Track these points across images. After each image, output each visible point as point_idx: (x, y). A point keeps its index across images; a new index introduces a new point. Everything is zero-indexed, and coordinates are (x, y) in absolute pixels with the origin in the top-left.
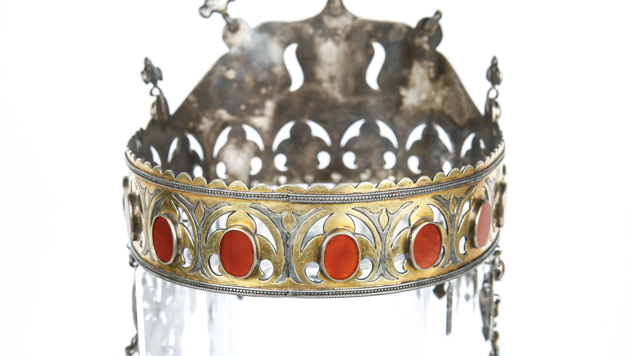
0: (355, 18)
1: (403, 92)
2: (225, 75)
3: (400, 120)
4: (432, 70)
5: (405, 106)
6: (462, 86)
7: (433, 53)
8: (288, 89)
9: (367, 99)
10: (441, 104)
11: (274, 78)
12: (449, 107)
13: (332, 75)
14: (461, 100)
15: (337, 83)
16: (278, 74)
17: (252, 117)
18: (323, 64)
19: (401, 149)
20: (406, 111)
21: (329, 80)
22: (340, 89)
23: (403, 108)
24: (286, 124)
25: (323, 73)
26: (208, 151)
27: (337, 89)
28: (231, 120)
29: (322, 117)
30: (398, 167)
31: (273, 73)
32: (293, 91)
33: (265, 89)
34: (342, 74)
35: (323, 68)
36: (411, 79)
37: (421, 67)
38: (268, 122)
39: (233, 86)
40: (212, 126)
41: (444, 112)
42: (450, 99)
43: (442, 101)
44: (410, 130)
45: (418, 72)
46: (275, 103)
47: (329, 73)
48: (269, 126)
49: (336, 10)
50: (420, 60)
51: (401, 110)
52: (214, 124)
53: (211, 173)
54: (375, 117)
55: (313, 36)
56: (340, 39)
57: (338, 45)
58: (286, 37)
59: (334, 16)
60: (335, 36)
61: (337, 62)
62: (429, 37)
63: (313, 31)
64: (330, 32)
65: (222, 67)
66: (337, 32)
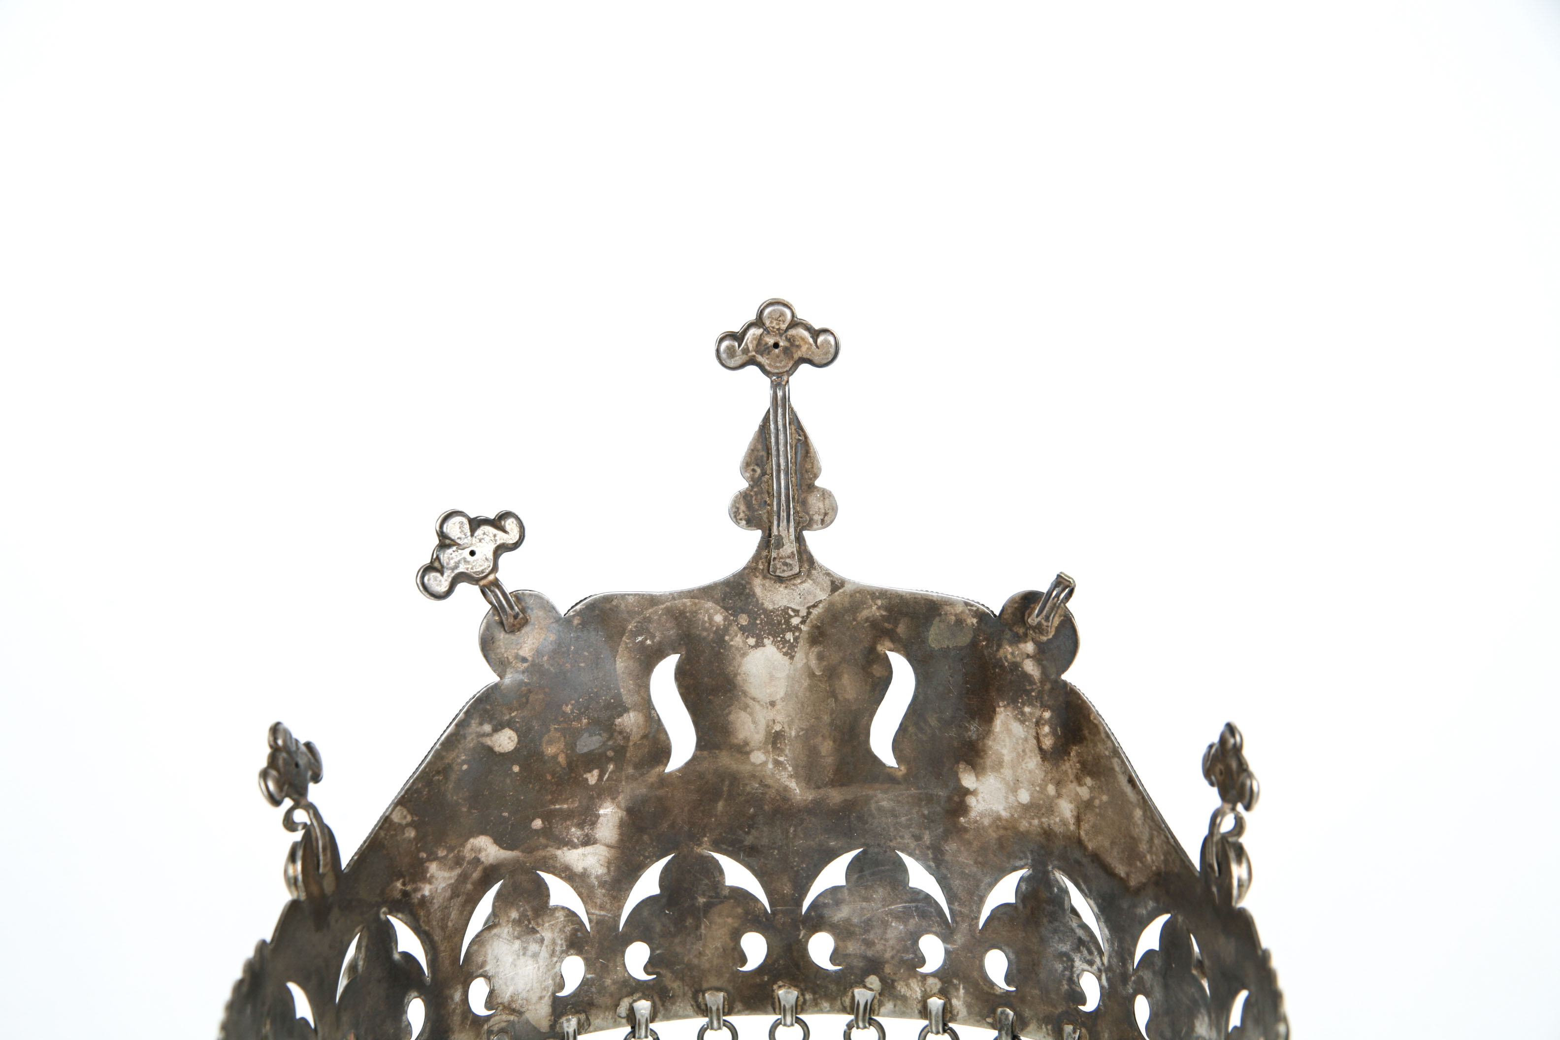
0: (836, 585)
1: (968, 780)
2: (488, 742)
3: (959, 851)
4: (1047, 729)
5: (973, 814)
6: (1132, 781)
7: (1048, 686)
8: (657, 770)
9: (871, 792)
10: (1072, 821)
11: (622, 743)
12: (1096, 830)
13: (773, 731)
14: (1130, 817)
15: (787, 752)
16: (631, 730)
17: (559, 848)
18: (751, 702)
19: (964, 926)
20: (977, 830)
21: (766, 743)
22: (796, 767)
23: (967, 819)
24: (653, 862)
25: (752, 726)
26: (444, 951)
27: (788, 766)
28: (505, 859)
29: (749, 840)
30: (956, 976)
31: (618, 728)
32: (670, 774)
33: (596, 772)
34: (802, 729)
35: (751, 714)
36: (990, 747)
37: (1016, 718)
38: (605, 856)
39: (511, 769)
40: (453, 881)
41: (1080, 842)
42: (1097, 810)
43: (1075, 813)
44: (987, 880)
45: (1009, 731)
46: (623, 805)
47: (768, 726)
48: (608, 868)
49: (786, 564)
50: (1013, 702)
51: (962, 825)
52: (460, 875)
53: (453, 1006)
54: (891, 841)
55: (726, 630)
56: (796, 639)
57: (790, 655)
58: (652, 637)
59: (780, 580)
60: (784, 632)
61: (787, 697)
62: (1037, 643)
63: (725, 619)
64: (770, 623)
65: (481, 724)
66: (788, 622)
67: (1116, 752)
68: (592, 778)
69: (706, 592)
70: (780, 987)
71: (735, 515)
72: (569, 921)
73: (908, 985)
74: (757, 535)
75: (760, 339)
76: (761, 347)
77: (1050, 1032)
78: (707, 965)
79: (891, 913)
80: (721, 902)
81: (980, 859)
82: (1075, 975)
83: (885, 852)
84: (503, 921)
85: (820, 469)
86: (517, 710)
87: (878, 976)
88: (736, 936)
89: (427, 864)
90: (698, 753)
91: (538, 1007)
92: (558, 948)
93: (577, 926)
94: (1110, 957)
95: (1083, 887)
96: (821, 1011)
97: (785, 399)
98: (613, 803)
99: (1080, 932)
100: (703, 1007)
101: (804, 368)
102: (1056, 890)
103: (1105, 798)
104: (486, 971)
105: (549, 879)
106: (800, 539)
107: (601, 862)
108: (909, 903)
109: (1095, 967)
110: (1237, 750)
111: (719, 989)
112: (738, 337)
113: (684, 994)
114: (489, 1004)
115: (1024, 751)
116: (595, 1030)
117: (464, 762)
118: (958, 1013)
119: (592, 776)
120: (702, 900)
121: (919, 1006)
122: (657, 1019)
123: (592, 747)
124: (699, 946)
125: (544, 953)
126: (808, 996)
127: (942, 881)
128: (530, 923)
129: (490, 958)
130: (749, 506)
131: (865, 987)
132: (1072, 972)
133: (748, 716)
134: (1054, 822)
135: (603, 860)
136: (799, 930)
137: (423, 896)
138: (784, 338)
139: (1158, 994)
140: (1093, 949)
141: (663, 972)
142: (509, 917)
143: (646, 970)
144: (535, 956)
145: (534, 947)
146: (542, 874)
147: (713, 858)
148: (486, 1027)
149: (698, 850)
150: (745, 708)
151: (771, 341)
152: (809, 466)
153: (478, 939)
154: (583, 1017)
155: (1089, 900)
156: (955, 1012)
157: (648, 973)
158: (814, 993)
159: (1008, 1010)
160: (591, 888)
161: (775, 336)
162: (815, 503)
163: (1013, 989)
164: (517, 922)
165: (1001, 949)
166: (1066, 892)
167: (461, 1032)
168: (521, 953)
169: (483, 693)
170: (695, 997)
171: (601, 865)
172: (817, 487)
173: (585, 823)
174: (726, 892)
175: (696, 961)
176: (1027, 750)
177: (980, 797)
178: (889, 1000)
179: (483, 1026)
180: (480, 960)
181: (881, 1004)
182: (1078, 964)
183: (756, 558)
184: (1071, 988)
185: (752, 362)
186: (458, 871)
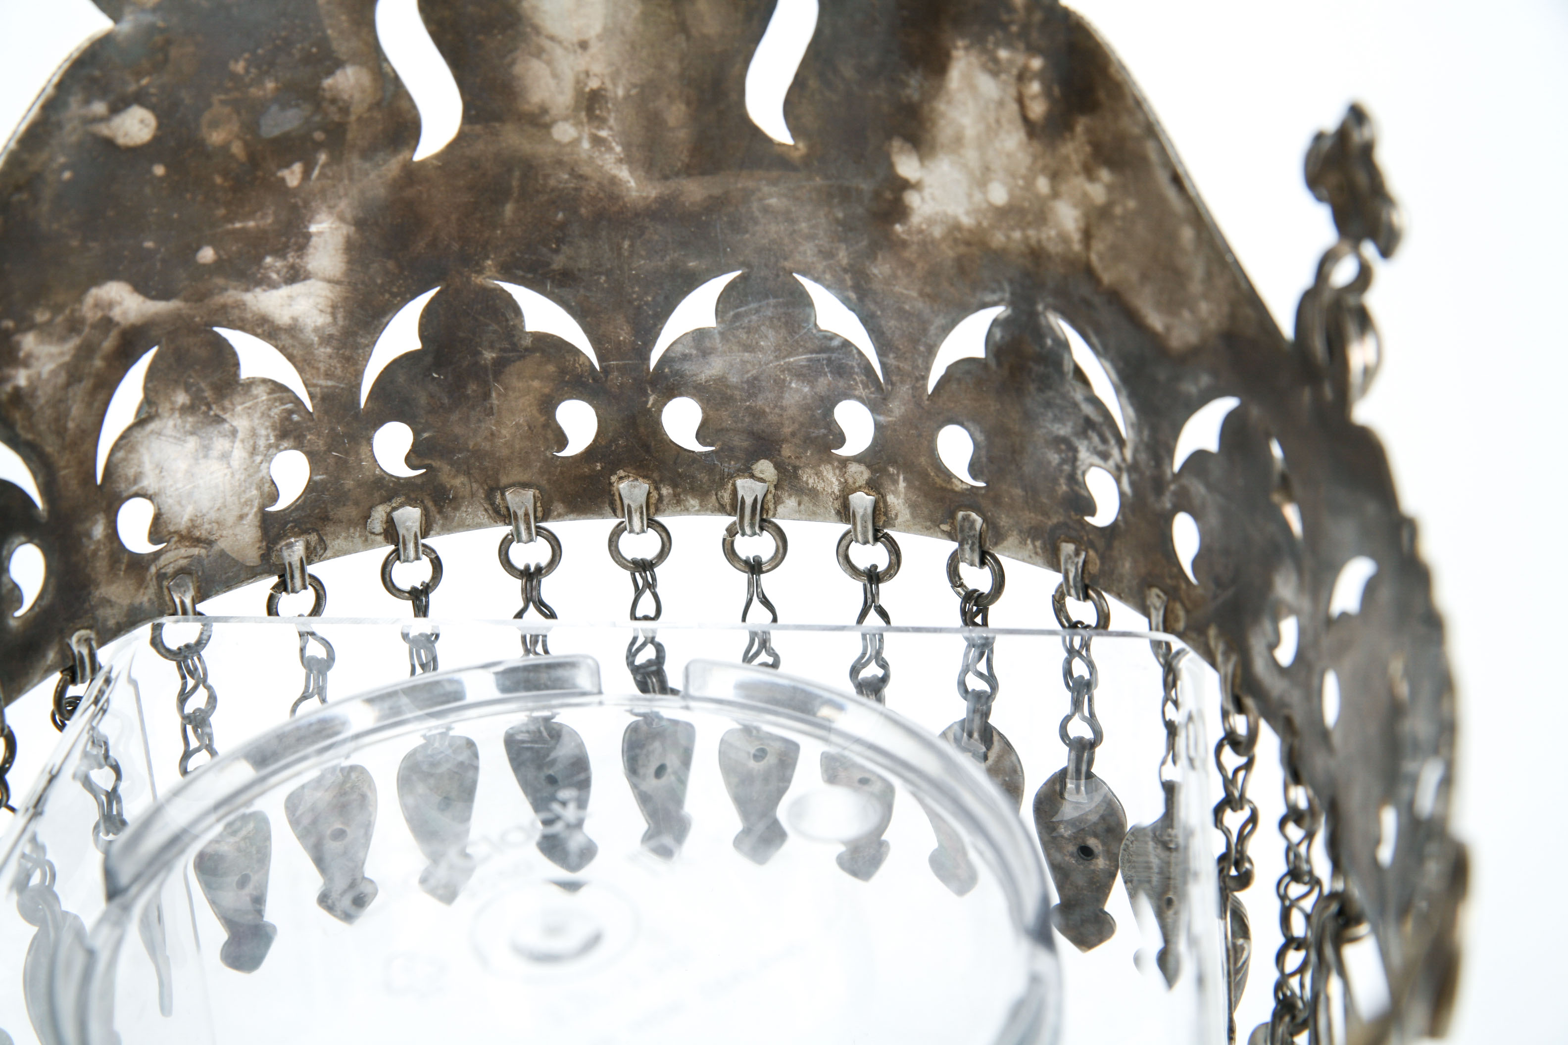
1: (907, 166)
2: (104, 130)
3: (895, 276)
4: (1035, 87)
5: (915, 220)
6: (1178, 180)
7: (1038, 16)
8: (401, 157)
9: (750, 184)
10: (1076, 237)
11: (337, 118)
12: (1116, 254)
13: (587, 89)
14: (1172, 238)
15: (612, 122)
16: (351, 97)
17: (247, 290)
18: (547, 44)
19: (904, 390)
20: (923, 244)
21: (576, 108)
22: (627, 147)
23: (906, 228)
24: (405, 301)
25: (552, 83)
26: (65, 467)
27: (614, 144)
28: (157, 314)
29: (558, 262)
30: (894, 462)
31: (328, 95)
32: (422, 163)
33: (297, 167)
34: (635, 86)
35: (549, 63)
36: (943, 115)
37: (984, 68)
38: (326, 297)
39: (149, 171)
40: (67, 358)
41: (1089, 272)
42: (1119, 223)
43: (1082, 224)
44: (940, 321)
45: (973, 88)
46: (349, 216)
47: (578, 82)
48: (334, 315)
50: (978, 42)
51: (898, 236)
52: (79, 349)
53: (93, 547)
54: (786, 259)
61: (607, 34)
65: (87, 102)
67: (1152, 130)
68: (293, 176)
70: (621, 478)
72: (275, 400)
73: (818, 474)
77: (1039, 550)
78: (505, 452)
79: (788, 369)
80: (521, 357)
81: (928, 290)
82: (1079, 472)
83: (778, 276)
84: (164, 408)
86: (149, 73)
87: (771, 461)
88: (548, 406)
89: (17, 337)
90: (467, 128)
91: (238, 530)
92: (262, 443)
93: (290, 406)
94: (1136, 451)
95: (1094, 340)
96: (687, 511)
98: (331, 213)
99: (1088, 409)
100: (503, 511)
102: (1049, 342)
103: (1132, 204)
104: (143, 488)
105: (234, 337)
107: (320, 307)
108: (817, 353)
109: (1111, 463)
110: (1368, 149)
111: (525, 485)
113: (473, 495)
114: (155, 535)
115: (998, 121)
116: (335, 555)
117: (64, 167)
118: (896, 515)
119: (293, 173)
120: (489, 355)
121: (837, 504)
122: (432, 533)
123: (287, 127)
124: (490, 424)
125: (239, 453)
126: (666, 491)
127: (869, 321)
128: (210, 408)
129: (148, 467)
131: (752, 476)
132: (1074, 468)
133: (544, 66)
134: (1047, 236)
135: (323, 303)
136: (646, 395)
137: (17, 390)
139: (1213, 519)
140: (1109, 435)
141: (436, 464)
142: (173, 403)
143: (410, 460)
144: (225, 456)
145: (221, 444)
146: (224, 332)
147: (503, 290)
148: (153, 569)
149: (479, 280)
150: (539, 53)
153: (125, 440)
154: (313, 538)
155: (1103, 361)
156: (892, 514)
157: (413, 467)
158: (675, 486)
159: (974, 515)
160: (308, 347)
163: (981, 484)
164: (188, 410)
165: (962, 425)
166: (1065, 345)
167: (110, 582)
168: (201, 455)
169: (85, 51)
170: (489, 496)
171: (321, 311)
173: (288, 247)
174: (527, 342)
175: (486, 446)
176: (1004, 121)
177: (927, 193)
178: (790, 496)
179: (147, 568)
180: (131, 472)
181: (778, 501)
182: (1084, 454)
184: (1072, 490)
186: (74, 343)
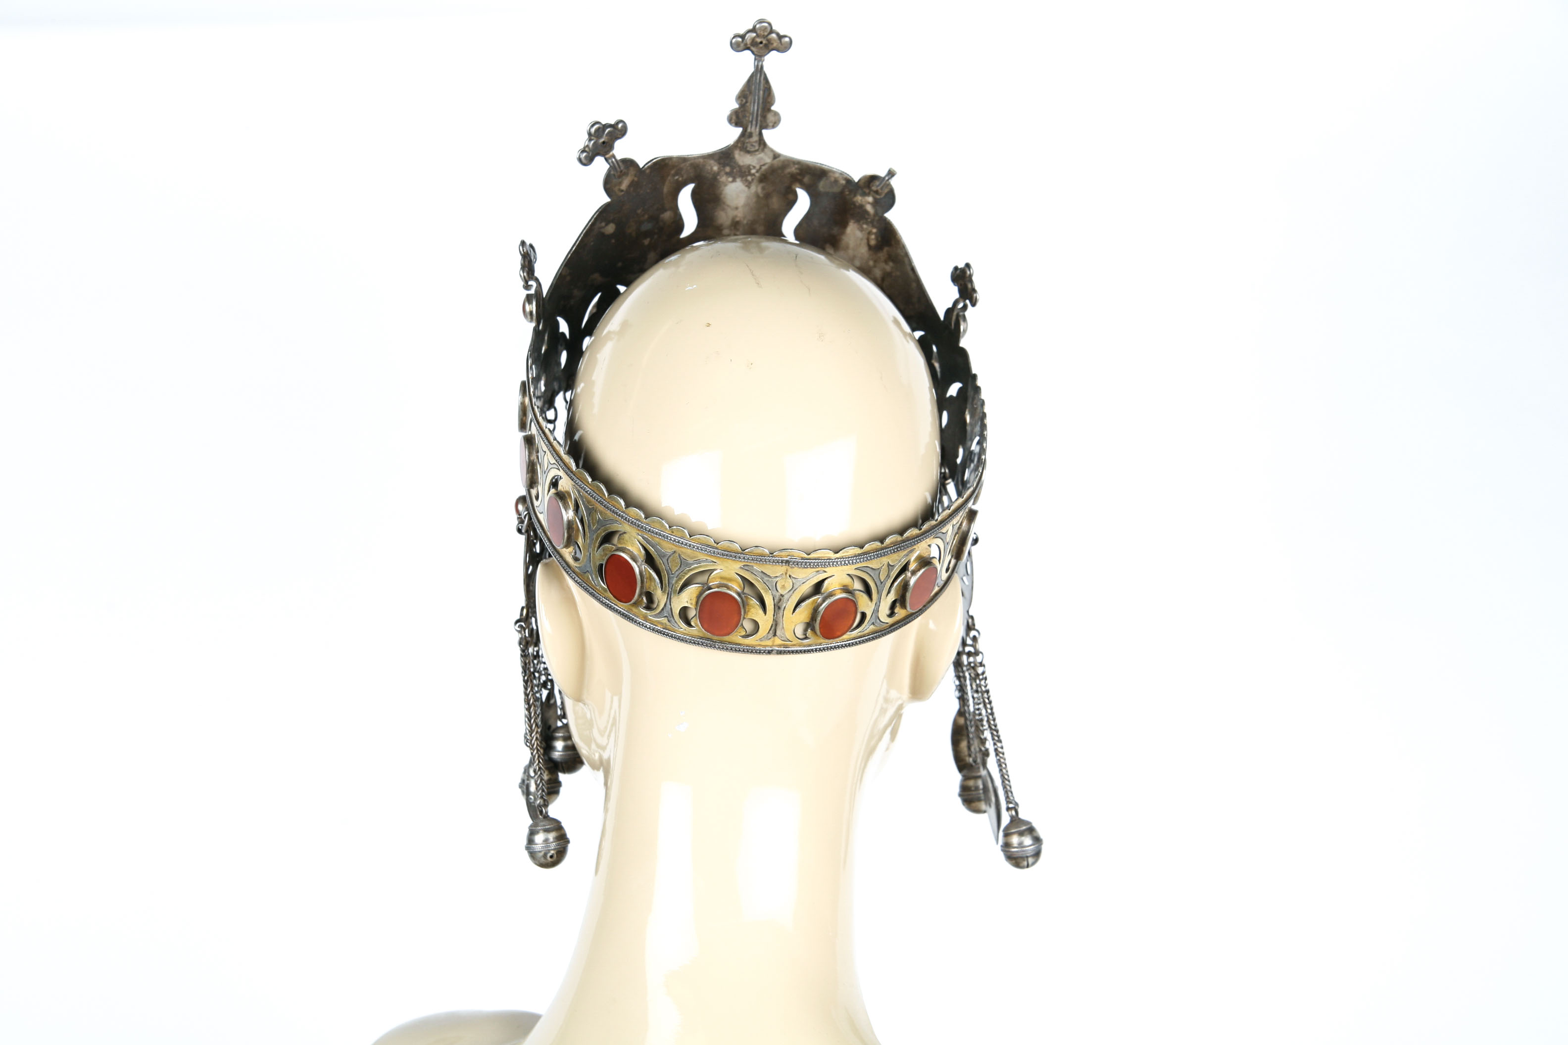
0: (776, 156)
2: (603, 230)
4: (873, 237)
7: (877, 218)
33: (648, 239)
37: (858, 229)
49: (752, 145)
50: (858, 221)
55: (718, 173)
56: (753, 180)
57: (749, 186)
58: (682, 177)
59: (748, 152)
60: (747, 176)
61: (745, 205)
62: (875, 199)
63: (719, 169)
64: (740, 171)
65: (601, 223)
66: (749, 171)
69: (711, 156)
71: (730, 120)
74: (739, 130)
75: (753, 39)
76: (754, 43)
85: (774, 101)
97: (762, 67)
101: (774, 53)
106: (761, 134)
112: (743, 37)
119: (647, 241)
130: (737, 117)
138: (765, 39)
150: (723, 210)
151: (759, 40)
152: (769, 100)
161: (761, 38)
162: (770, 118)
169: (603, 209)
172: (772, 111)
183: (738, 141)
185: (748, 49)
